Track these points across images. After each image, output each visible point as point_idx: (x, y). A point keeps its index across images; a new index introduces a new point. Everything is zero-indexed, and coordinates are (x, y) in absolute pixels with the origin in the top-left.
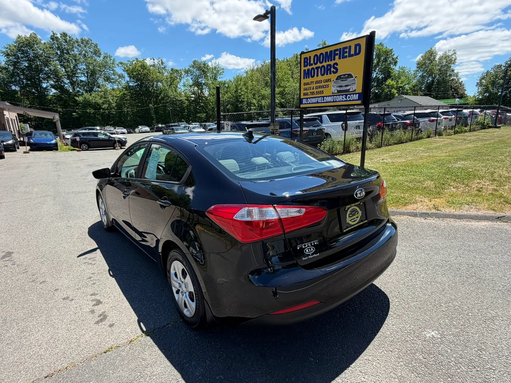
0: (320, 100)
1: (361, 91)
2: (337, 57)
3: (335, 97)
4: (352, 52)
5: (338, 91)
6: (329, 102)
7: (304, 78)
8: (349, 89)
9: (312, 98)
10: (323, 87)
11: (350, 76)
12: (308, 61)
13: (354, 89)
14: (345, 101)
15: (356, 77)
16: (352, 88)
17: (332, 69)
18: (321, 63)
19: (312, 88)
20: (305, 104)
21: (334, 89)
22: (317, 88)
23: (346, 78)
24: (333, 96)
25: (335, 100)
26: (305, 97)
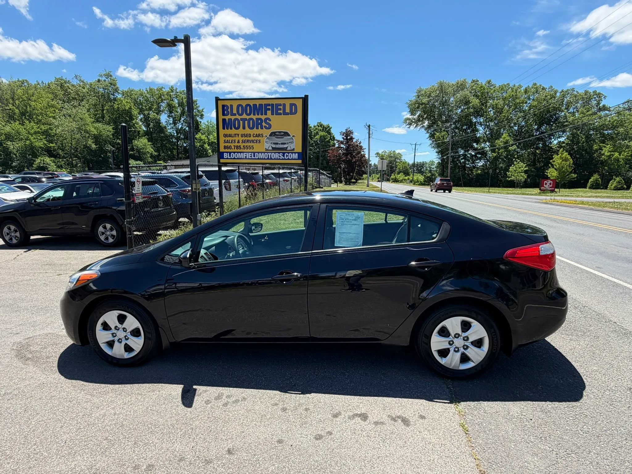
0: (249, 155)
1: (300, 151)
2: (269, 112)
3: (270, 154)
4: (288, 110)
5: (272, 148)
6: (262, 159)
7: (224, 128)
8: (287, 148)
9: (238, 152)
10: (253, 141)
11: (286, 134)
12: (229, 110)
13: (292, 148)
14: (282, 159)
15: (293, 136)
16: (290, 147)
17: (264, 124)
18: (247, 115)
19: (236, 141)
20: (227, 158)
21: (267, 144)
22: (243, 142)
23: (282, 136)
24: (268, 153)
25: (270, 158)
26: (226, 150)
